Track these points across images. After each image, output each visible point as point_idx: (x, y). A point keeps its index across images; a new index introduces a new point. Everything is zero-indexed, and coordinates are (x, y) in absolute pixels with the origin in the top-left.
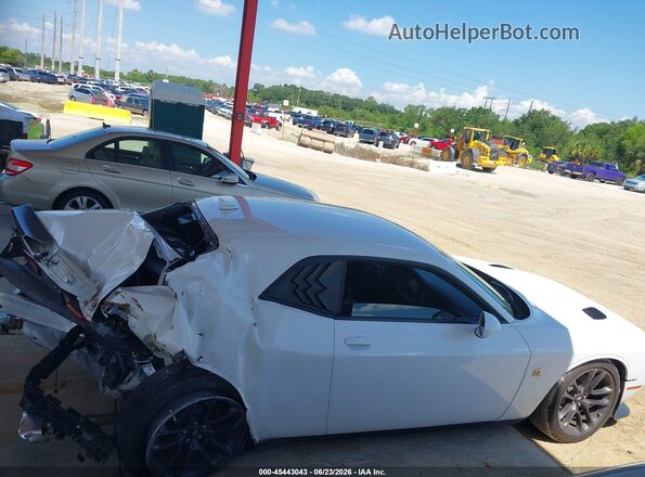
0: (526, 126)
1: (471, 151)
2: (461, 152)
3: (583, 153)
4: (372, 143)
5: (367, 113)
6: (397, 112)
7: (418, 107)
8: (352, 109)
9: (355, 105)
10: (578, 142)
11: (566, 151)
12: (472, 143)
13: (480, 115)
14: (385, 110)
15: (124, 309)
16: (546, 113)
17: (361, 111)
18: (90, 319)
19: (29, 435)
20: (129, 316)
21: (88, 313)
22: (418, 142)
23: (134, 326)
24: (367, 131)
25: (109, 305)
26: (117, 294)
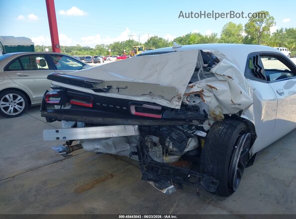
0: (151, 44)
4: (91, 62)
5: (79, 52)
6: (92, 49)
7: (101, 45)
8: (71, 52)
9: (72, 49)
12: (138, 53)
13: (130, 43)
14: (87, 49)
15: (199, 95)
16: (157, 37)
17: (75, 51)
18: (179, 108)
19: (168, 190)
20: (204, 98)
21: (176, 105)
22: (111, 58)
23: (209, 102)
24: (87, 58)
25: (188, 95)
26: (192, 87)
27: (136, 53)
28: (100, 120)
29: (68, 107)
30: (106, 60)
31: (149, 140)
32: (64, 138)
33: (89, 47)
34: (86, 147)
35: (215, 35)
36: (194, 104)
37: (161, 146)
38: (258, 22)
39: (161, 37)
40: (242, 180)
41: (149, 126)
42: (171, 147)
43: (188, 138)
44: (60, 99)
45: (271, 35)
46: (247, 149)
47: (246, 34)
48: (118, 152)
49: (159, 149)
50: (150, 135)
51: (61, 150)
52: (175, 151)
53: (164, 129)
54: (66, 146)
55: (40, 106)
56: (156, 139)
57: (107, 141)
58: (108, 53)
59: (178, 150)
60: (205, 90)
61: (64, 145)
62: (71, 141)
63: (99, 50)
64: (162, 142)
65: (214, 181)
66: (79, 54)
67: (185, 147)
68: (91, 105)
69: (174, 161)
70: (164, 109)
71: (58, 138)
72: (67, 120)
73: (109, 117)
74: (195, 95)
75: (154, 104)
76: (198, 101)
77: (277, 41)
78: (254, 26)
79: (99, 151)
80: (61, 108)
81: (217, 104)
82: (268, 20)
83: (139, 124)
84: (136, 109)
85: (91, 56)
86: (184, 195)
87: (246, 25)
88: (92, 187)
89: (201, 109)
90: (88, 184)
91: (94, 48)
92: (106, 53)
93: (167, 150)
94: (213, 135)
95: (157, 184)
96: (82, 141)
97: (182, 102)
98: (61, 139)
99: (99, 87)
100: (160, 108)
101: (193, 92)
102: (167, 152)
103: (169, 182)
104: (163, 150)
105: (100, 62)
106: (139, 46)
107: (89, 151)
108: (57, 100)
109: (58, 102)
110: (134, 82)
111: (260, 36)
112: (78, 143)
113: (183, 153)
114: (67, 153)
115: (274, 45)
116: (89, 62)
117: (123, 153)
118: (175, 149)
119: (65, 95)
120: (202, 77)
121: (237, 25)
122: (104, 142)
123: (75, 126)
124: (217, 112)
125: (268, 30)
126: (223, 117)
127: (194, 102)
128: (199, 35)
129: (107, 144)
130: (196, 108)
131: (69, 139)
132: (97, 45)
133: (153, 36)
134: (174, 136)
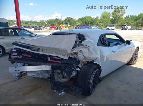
0: (67, 21)
1: (61, 27)
2: (59, 28)
3: (79, 24)
4: (37, 29)
6: (38, 22)
7: (43, 21)
8: (27, 23)
9: (28, 22)
10: (78, 22)
11: (76, 25)
12: (61, 25)
13: (57, 20)
14: (35, 22)
15: (76, 53)
16: (70, 17)
17: (30, 23)
18: (68, 59)
19: (61, 94)
20: (78, 55)
21: (66, 58)
22: (47, 27)
23: (80, 57)
24: (35, 27)
25: (71, 54)
26: (73, 50)
27: (59, 25)
28: (34, 63)
29: (21, 57)
30: (45, 28)
31: (56, 72)
32: (19, 71)
33: (37, 22)
34: (29, 75)
35: (98, 17)
36: (74, 57)
37: (61, 74)
38: (118, 12)
39: (72, 18)
40: (96, 89)
41: (57, 66)
42: (65, 75)
43: (72, 71)
44: (17, 54)
45: (124, 18)
46: (98, 76)
47: (112, 18)
48: (43, 77)
49: (60, 76)
50: (57, 69)
51: (17, 76)
52: (67, 77)
53: (63, 67)
54: (20, 74)
55: (9, 53)
56: (59, 71)
57: (38, 72)
58: (46, 25)
59: (68, 76)
60: (78, 52)
61: (19, 73)
62: (22, 72)
63: (42, 23)
64: (62, 73)
65: (81, 90)
66: (32, 25)
67: (71, 75)
68: (31, 57)
69: (67, 81)
70: (62, 59)
71: (16, 71)
72: (20, 63)
73: (38, 62)
74: (75, 54)
75: (58, 57)
76: (76, 56)
77: (126, 21)
78: (116, 14)
79: (34, 76)
80: (18, 57)
81: (83, 57)
82: (122, 11)
83: (52, 65)
84: (50, 58)
85: (37, 26)
86: (70, 95)
87: (112, 13)
88: (31, 92)
89: (78, 59)
90: (29, 91)
91: (39, 22)
92: (45, 25)
93: (64, 76)
94: (82, 70)
95: (57, 91)
96: (27, 72)
97: (69, 56)
98: (17, 71)
99: (34, 49)
100: (60, 59)
101: (74, 53)
102: (64, 77)
103: (63, 90)
104: (62, 76)
105: (41, 29)
106: (61, 22)
107: (30, 77)
108: (16, 54)
109: (16, 55)
110: (50, 48)
111: (118, 19)
112: (25, 72)
113: (70, 78)
114: (20, 77)
115: (124, 23)
116: (36, 29)
117: (45, 77)
118: (67, 76)
119: (19, 52)
120: (79, 46)
121: (108, 13)
122: (36, 72)
123: (24, 65)
124: (84, 61)
125: (123, 16)
126: (87, 62)
127: (75, 56)
128: (90, 17)
129: (38, 73)
130: (75, 59)
131: (21, 71)
132: (41, 21)
133: (68, 17)
134: (67, 70)
